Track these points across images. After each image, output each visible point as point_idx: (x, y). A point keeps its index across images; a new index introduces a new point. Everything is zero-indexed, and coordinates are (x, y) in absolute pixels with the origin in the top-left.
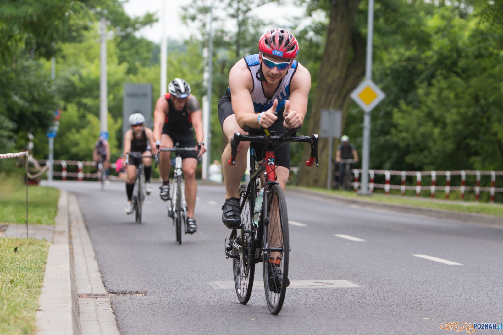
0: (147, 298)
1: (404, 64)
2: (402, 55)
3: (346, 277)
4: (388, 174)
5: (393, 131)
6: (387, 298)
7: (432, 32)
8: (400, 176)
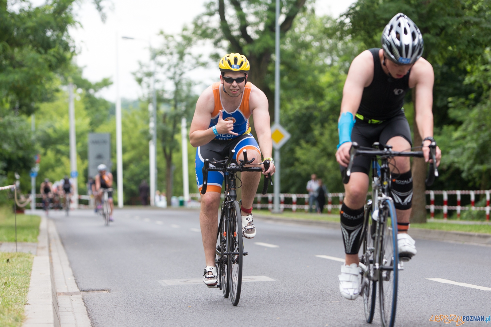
0: (110, 294)
1: (304, 111)
2: (301, 105)
3: (264, 274)
4: (294, 197)
5: (297, 164)
6: (296, 288)
7: (324, 86)
8: (304, 199)
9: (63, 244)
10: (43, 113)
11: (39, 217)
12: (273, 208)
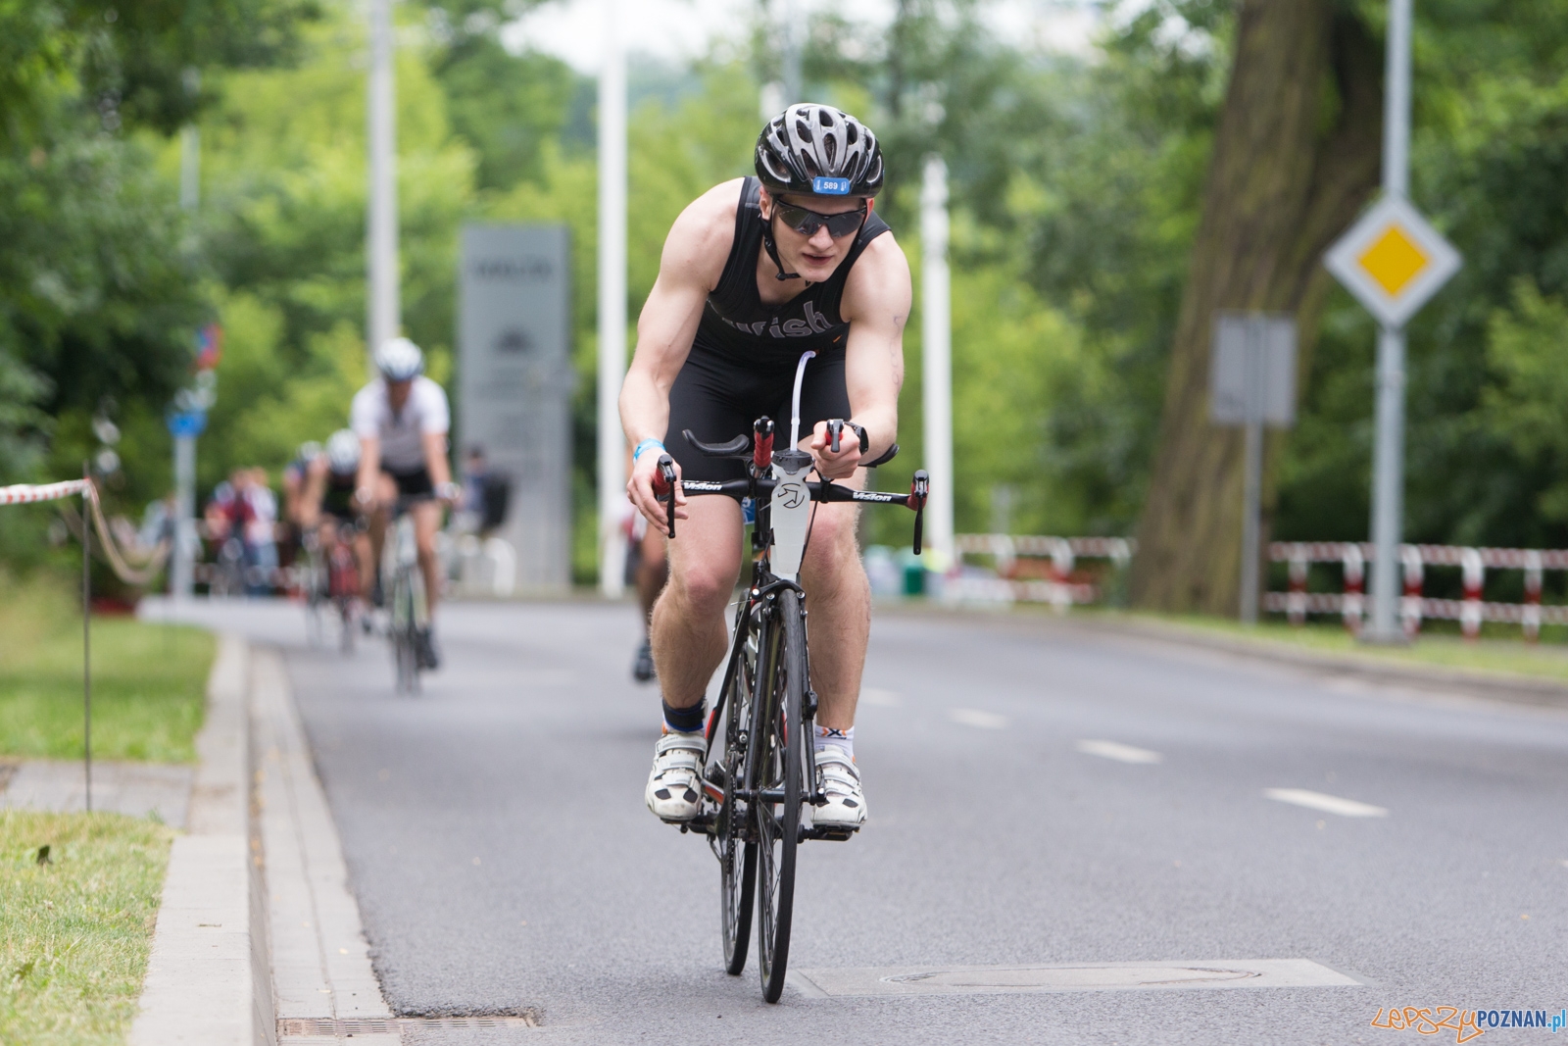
0: (543, 1034)
1: (1532, 138)
2: (1519, 106)
3: (1308, 949)
5: (1491, 396)
8: (1519, 573)
9: (320, 773)
10: (236, 122)
11: (208, 637)
12: (1365, 616)
